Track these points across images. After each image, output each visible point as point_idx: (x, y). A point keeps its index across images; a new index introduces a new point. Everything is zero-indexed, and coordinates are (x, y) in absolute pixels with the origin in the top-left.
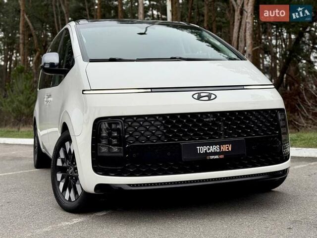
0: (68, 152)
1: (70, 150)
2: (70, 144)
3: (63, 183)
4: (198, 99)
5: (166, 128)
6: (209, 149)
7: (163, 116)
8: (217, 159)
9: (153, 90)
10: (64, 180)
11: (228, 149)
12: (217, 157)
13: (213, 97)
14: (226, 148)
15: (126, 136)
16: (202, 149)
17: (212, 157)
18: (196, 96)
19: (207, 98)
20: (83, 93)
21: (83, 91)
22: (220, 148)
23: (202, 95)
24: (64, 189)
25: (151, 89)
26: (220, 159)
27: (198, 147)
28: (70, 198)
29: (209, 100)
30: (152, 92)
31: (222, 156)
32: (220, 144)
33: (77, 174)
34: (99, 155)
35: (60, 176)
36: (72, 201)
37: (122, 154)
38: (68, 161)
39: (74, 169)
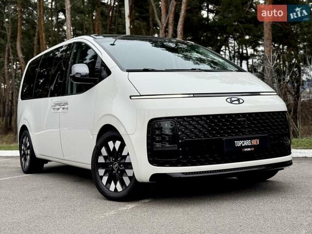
0: (112, 150)
1: (114, 148)
2: (114, 143)
3: (107, 177)
4: (231, 102)
5: (210, 126)
6: (243, 143)
7: (207, 116)
8: (249, 151)
9: (195, 95)
10: (107, 174)
11: (257, 143)
12: (249, 149)
13: (241, 101)
14: (256, 142)
15: (179, 133)
16: (239, 143)
17: (246, 150)
18: (229, 100)
19: (237, 102)
20: (131, 99)
21: (130, 97)
22: (251, 142)
23: (233, 99)
24: (109, 182)
25: (193, 94)
26: (251, 151)
27: (236, 142)
28: (116, 189)
29: (239, 103)
30: (194, 97)
31: (253, 149)
32: (251, 139)
33: (123, 168)
34: (155, 149)
35: (104, 170)
36: (119, 191)
37: (176, 148)
38: (111, 158)
39: (120, 164)
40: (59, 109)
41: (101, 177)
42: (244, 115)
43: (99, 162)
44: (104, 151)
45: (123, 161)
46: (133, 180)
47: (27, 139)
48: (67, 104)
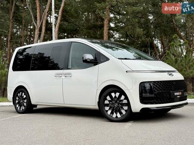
0: (114, 97)
1: (115, 96)
2: (115, 94)
3: (111, 111)
12: (179, 97)
13: (172, 75)
17: (178, 97)
20: (127, 72)
23: (170, 74)
24: (112, 113)
30: (156, 72)
32: (179, 92)
33: (121, 106)
34: (143, 96)
35: (108, 108)
36: (118, 117)
37: (154, 96)
38: (113, 101)
39: (118, 104)
40: (61, 77)
41: (107, 111)
42: (175, 81)
43: (105, 103)
44: (108, 98)
45: (121, 102)
46: (128, 112)
47: (23, 94)
48: (70, 74)
